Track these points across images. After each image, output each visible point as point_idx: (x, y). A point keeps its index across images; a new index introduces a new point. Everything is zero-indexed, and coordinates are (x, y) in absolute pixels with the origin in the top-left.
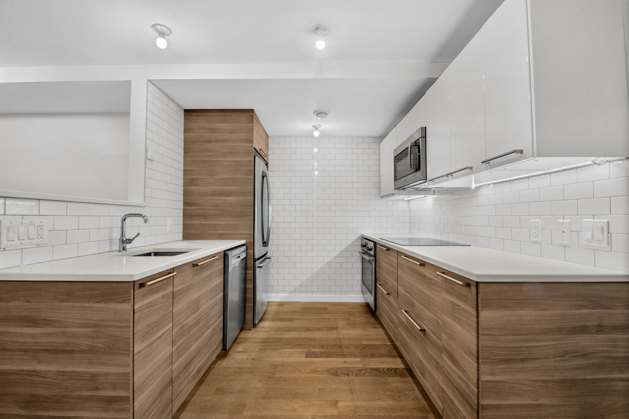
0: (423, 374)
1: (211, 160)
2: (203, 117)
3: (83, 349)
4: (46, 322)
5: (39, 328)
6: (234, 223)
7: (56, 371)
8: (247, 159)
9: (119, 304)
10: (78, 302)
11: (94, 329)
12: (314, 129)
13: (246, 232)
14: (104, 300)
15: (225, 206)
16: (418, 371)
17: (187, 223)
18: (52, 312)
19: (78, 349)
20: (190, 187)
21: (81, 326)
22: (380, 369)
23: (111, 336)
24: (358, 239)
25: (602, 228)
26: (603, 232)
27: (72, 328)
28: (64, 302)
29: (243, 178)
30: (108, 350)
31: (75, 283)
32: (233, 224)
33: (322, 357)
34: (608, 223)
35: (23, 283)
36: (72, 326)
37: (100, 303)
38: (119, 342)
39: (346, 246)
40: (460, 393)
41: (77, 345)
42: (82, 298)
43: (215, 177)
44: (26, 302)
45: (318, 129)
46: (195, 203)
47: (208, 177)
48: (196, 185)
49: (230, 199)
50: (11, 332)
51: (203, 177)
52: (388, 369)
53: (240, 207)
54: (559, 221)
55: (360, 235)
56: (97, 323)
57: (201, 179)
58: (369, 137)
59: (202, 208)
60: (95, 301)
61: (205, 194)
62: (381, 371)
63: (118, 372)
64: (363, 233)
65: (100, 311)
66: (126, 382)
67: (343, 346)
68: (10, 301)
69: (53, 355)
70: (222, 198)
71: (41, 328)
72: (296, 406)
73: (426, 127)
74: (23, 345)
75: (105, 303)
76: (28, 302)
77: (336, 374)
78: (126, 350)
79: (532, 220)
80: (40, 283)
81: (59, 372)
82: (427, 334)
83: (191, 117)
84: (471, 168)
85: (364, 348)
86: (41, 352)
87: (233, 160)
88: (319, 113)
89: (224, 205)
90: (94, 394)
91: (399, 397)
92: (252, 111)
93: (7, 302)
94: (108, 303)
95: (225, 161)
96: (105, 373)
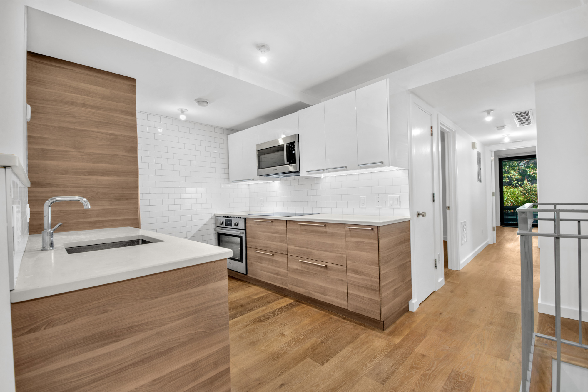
0: (325, 294)
1: (76, 128)
2: (62, 69)
3: (182, 342)
4: (131, 330)
5: (124, 341)
6: (113, 207)
7: (148, 383)
8: (128, 134)
9: (217, 282)
10: (175, 293)
11: (194, 316)
12: (181, 112)
13: (130, 218)
14: (203, 282)
15: (100, 187)
16: (318, 294)
17: (35, 210)
18: (141, 315)
19: (177, 344)
20: (40, 161)
21: (179, 318)
22: (283, 307)
23: (211, 316)
24: (211, 218)
25: (397, 199)
26: (398, 201)
27: (169, 323)
28: (156, 298)
29: (124, 156)
30: (208, 331)
31: (170, 273)
32: (111, 209)
33: (238, 317)
34: (400, 196)
35: (94, 289)
36: (168, 321)
37: (198, 287)
38: (219, 319)
39: (201, 226)
40: (365, 287)
41: (174, 340)
42: (179, 287)
43: (83, 151)
44: (101, 314)
45: (185, 112)
46: (50, 184)
47: (72, 150)
48: (52, 159)
49: (106, 179)
50: (77, 363)
51: (64, 149)
52: (287, 305)
53: (121, 189)
54: (376, 196)
55: (213, 214)
56: (196, 308)
57: (59, 151)
58: (219, 127)
59: (63, 190)
60: (194, 286)
61: (67, 172)
62: (284, 308)
63: (219, 349)
64: (215, 213)
65: (199, 295)
66: (226, 355)
67: (243, 305)
68: (71, 320)
69: (146, 365)
70: (95, 177)
71: (126, 340)
72: (263, 348)
73: (299, 135)
74: (98, 372)
75: (204, 285)
76: (104, 313)
77: (261, 321)
78: (225, 325)
79: (361, 197)
80: (120, 283)
81: (155, 380)
82: (329, 267)
83: (39, 65)
84: (346, 167)
85: (258, 300)
86: (128, 369)
87: (110, 133)
88: (202, 101)
89: (97, 186)
90: (196, 384)
91: (310, 315)
92: (134, 80)
93: (65, 324)
94: (207, 284)
95: (98, 132)
96: (206, 356)
